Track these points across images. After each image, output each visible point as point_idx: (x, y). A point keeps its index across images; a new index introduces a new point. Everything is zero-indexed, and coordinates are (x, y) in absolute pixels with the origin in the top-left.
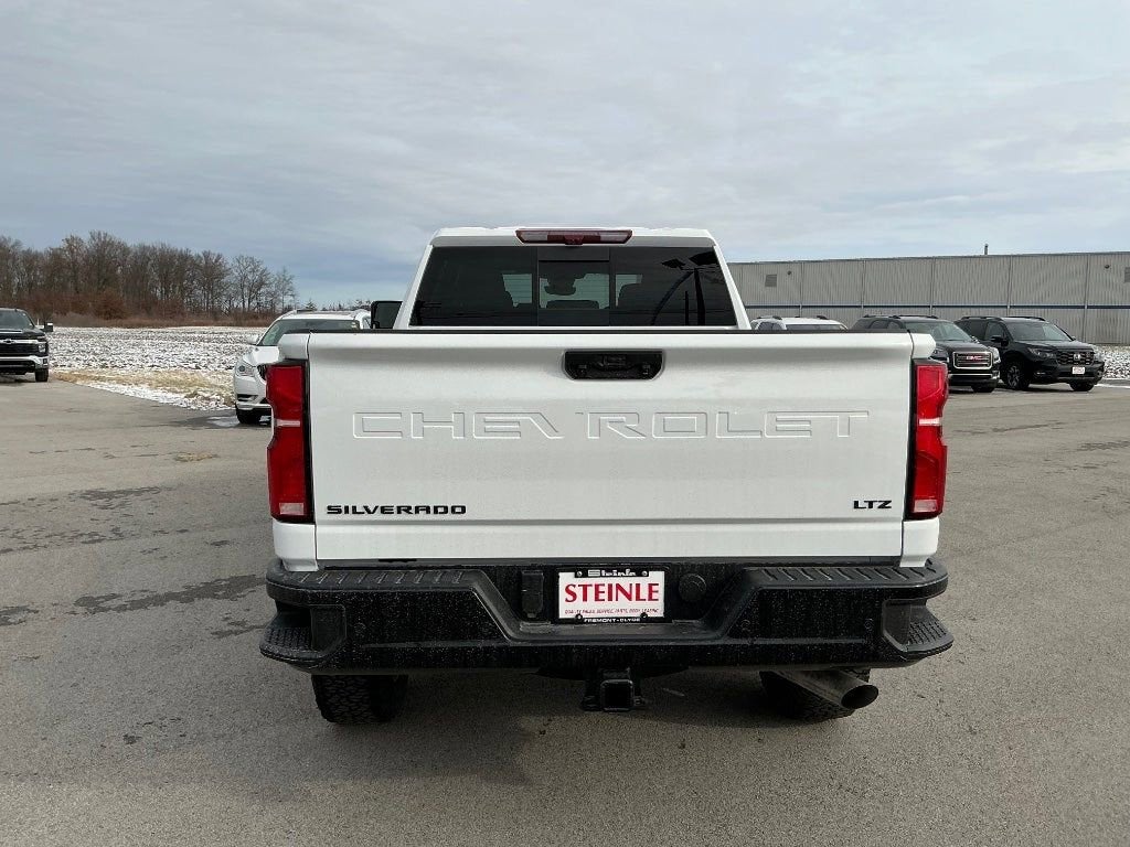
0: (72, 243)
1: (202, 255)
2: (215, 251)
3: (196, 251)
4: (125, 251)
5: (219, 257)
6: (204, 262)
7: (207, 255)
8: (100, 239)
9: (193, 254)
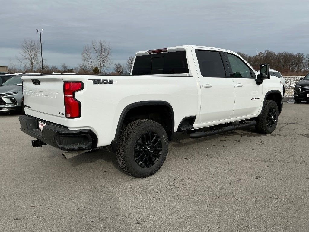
0: (260, 54)
1: (297, 54)
2: (301, 53)
3: (295, 53)
4: (274, 55)
5: (302, 54)
6: (297, 57)
7: (299, 54)
8: (267, 52)
9: (294, 54)
